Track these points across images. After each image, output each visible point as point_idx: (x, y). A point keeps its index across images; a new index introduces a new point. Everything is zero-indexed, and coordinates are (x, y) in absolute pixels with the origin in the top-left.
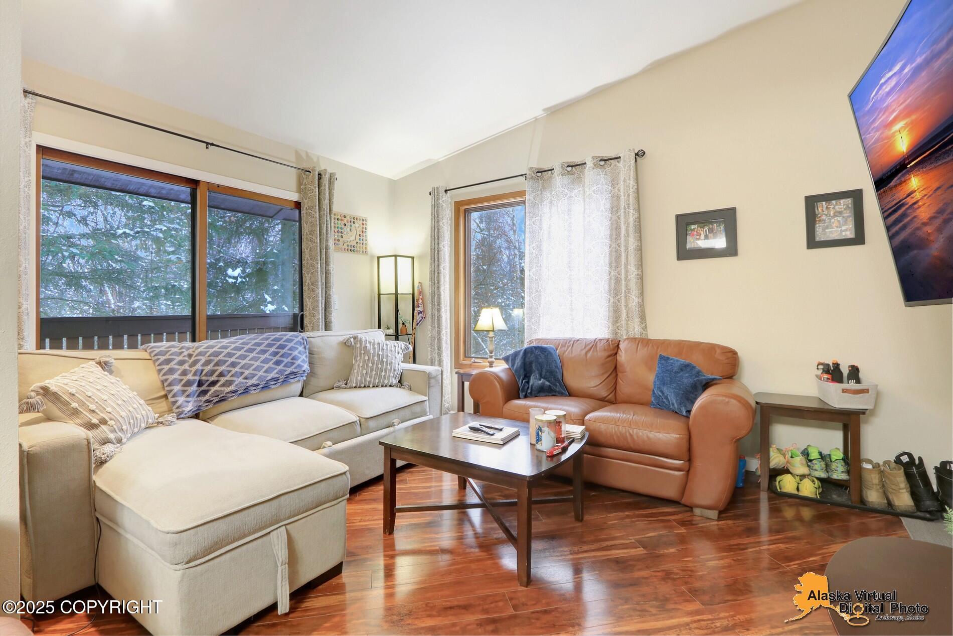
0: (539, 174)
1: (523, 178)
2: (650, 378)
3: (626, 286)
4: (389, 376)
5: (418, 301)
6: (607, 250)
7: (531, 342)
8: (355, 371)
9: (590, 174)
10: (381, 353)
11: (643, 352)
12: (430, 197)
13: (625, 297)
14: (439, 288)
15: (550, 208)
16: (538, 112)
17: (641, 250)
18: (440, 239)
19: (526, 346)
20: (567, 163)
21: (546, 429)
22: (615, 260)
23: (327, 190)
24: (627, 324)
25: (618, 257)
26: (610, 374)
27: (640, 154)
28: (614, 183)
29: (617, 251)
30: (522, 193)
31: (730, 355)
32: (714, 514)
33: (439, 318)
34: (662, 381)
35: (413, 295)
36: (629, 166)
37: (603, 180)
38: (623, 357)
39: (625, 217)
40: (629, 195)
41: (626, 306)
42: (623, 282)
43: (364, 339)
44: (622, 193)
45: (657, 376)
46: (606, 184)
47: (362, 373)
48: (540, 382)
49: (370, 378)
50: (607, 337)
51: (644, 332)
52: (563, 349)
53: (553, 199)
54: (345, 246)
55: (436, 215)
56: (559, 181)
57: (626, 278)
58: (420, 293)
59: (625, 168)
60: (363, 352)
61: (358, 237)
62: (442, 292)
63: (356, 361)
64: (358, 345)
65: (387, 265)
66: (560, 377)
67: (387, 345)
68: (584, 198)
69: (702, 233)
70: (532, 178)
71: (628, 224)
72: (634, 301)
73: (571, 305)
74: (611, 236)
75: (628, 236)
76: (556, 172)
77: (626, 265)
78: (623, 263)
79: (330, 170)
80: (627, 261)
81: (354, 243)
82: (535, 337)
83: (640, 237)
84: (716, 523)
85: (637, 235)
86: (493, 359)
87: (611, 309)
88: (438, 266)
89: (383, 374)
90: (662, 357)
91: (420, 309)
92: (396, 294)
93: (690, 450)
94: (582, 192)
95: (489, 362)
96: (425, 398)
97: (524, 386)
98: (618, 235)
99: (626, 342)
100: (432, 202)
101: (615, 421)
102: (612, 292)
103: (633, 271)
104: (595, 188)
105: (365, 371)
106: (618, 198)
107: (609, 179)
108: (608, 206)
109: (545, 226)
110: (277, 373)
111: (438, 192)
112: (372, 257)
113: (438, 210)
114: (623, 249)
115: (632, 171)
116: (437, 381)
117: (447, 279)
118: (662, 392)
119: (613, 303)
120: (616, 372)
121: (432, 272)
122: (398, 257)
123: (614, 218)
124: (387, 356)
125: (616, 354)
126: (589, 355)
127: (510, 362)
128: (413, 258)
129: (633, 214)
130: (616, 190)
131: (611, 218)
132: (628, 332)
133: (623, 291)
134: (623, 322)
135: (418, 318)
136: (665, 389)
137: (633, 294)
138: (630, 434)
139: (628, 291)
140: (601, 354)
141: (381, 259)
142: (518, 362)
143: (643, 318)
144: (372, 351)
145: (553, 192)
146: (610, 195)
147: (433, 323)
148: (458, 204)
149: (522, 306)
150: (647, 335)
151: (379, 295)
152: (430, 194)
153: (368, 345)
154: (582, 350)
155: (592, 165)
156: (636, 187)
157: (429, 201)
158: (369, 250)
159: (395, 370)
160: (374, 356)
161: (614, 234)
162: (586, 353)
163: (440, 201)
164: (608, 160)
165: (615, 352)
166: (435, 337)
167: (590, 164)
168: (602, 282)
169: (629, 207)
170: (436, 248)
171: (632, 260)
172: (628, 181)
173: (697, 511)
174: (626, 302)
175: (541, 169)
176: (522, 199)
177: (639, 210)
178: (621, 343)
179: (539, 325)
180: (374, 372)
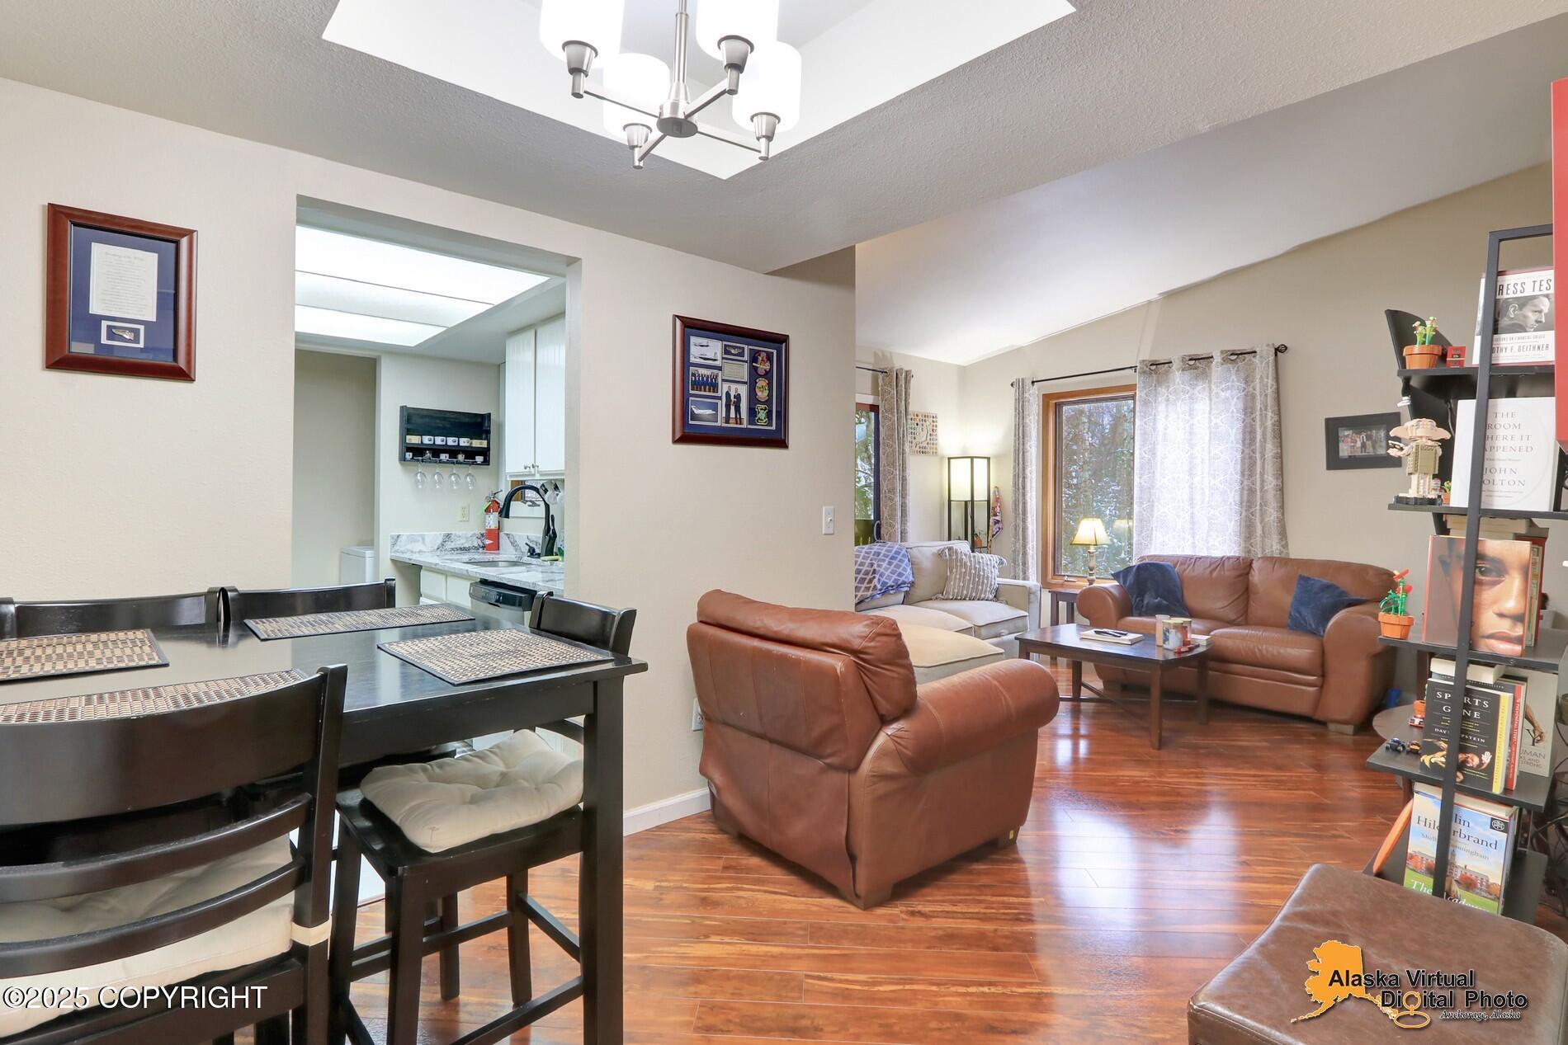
0: (1153, 367)
1: (1131, 371)
2: (1287, 600)
3: (1262, 498)
4: (986, 591)
5: (994, 508)
6: (1239, 456)
7: (1142, 558)
8: (952, 583)
9: (1217, 369)
10: (978, 566)
11: (1280, 572)
12: (1013, 390)
13: (1261, 510)
14: (1024, 495)
15: (1167, 405)
16: (1153, 294)
17: (1281, 457)
18: (1026, 439)
19: (1135, 563)
20: (1190, 355)
21: (1173, 631)
22: (1248, 467)
23: (904, 390)
24: (1263, 541)
25: (1252, 465)
26: (1240, 596)
27: (1280, 350)
28: (1248, 380)
29: (1251, 458)
30: (1133, 387)
31: (1385, 577)
32: (1349, 729)
33: (1025, 529)
34: (1300, 602)
35: (989, 501)
36: (1268, 363)
37: (1234, 377)
38: (1256, 577)
39: (1261, 420)
40: (1266, 395)
41: (1262, 521)
42: (1258, 493)
43: (959, 551)
44: (1257, 392)
45: (1295, 598)
46: (1238, 381)
47: (959, 586)
48: (1157, 601)
49: (968, 591)
50: (1237, 555)
51: (1285, 551)
52: (1183, 567)
53: (1170, 396)
54: (917, 448)
55: (1021, 411)
56: (1177, 376)
57: (1262, 487)
58: (997, 500)
59: (1262, 365)
60: (959, 564)
61: (929, 437)
62: (1029, 500)
63: (951, 572)
64: (954, 557)
65: (960, 469)
66: (1180, 596)
67: (982, 558)
68: (1210, 396)
69: (1358, 440)
70: (1144, 372)
71: (1265, 428)
72: (1272, 515)
73: (1192, 517)
74: (1244, 440)
75: (1265, 442)
76: (1175, 366)
77: (1262, 474)
78: (1258, 472)
79: (906, 368)
80: (1264, 470)
81: (924, 444)
82: (1146, 553)
83: (1281, 443)
84: (1351, 737)
85: (1276, 440)
86: (1094, 577)
87: (1243, 523)
88: (1024, 469)
89: (980, 587)
90: (1302, 578)
91: (997, 518)
92: (972, 501)
93: (1323, 665)
94: (1207, 389)
95: (1089, 580)
96: (1026, 614)
97: (1138, 603)
98: (1253, 440)
99: (1261, 561)
100: (1015, 395)
101: (1243, 638)
102: (1244, 504)
103: (1271, 482)
104: (1223, 386)
105: (961, 584)
106: (1253, 397)
107: (1242, 375)
108: (1240, 406)
109: (1160, 426)
111: (1023, 384)
112: (942, 458)
113: (1023, 406)
114: (1258, 456)
115: (1271, 369)
116: (1037, 596)
117: (1034, 484)
118: (1300, 613)
119: (1246, 516)
120: (1248, 593)
121: (1016, 476)
122: (975, 459)
123: (1248, 420)
124: (984, 570)
125: (1248, 574)
126: (1215, 574)
127: (1121, 579)
128: (989, 459)
129: (1272, 418)
130: (1251, 389)
131: (1244, 420)
132: (1263, 551)
133: (1258, 503)
134: (1257, 539)
135: (994, 528)
136: (1304, 610)
137: (1271, 507)
138: (1259, 649)
139: (1264, 503)
140: (1228, 573)
141: (952, 460)
142: (1131, 578)
143: (1283, 534)
144: (969, 564)
145: (1171, 389)
146: (1243, 394)
147: (1016, 535)
148: (1047, 398)
149: (1130, 516)
150: (1288, 554)
151: (950, 501)
152: (1012, 385)
153: (964, 557)
154: (1205, 569)
155: (1220, 360)
156: (1275, 387)
157: (1011, 394)
158: (940, 451)
159: (991, 585)
160: (970, 570)
161: (1248, 437)
162: (1211, 572)
163: (1026, 395)
164: (1241, 354)
165: (1246, 571)
166: (1019, 551)
167: (1218, 358)
168: (1231, 492)
169: (1266, 410)
170: (1021, 449)
171: (1270, 469)
172: (1266, 380)
173: (1332, 727)
174: (1262, 515)
175: (1156, 361)
176: (1131, 393)
177: (1279, 413)
178: (1254, 562)
179: (1151, 540)
180: (971, 586)
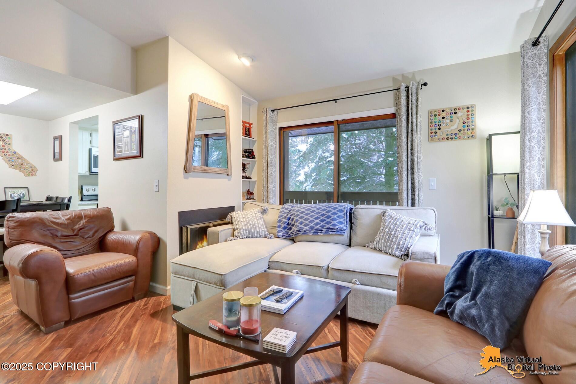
54: (444, 136)
81: (456, 131)
110: (320, 226)
112: (482, 139)
